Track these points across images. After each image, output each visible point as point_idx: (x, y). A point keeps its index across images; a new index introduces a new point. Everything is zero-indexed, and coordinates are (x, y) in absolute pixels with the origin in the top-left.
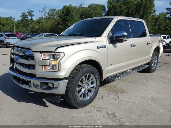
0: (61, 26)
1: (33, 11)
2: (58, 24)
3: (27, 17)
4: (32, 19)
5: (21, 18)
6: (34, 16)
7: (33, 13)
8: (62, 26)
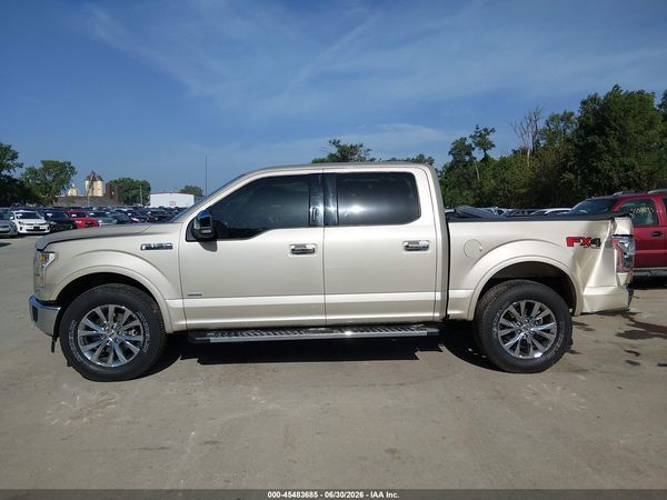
0: (572, 176)
1: (493, 130)
2: (564, 168)
3: (469, 154)
4: (486, 159)
5: (450, 159)
6: (493, 146)
7: (491, 138)
8: (577, 175)
